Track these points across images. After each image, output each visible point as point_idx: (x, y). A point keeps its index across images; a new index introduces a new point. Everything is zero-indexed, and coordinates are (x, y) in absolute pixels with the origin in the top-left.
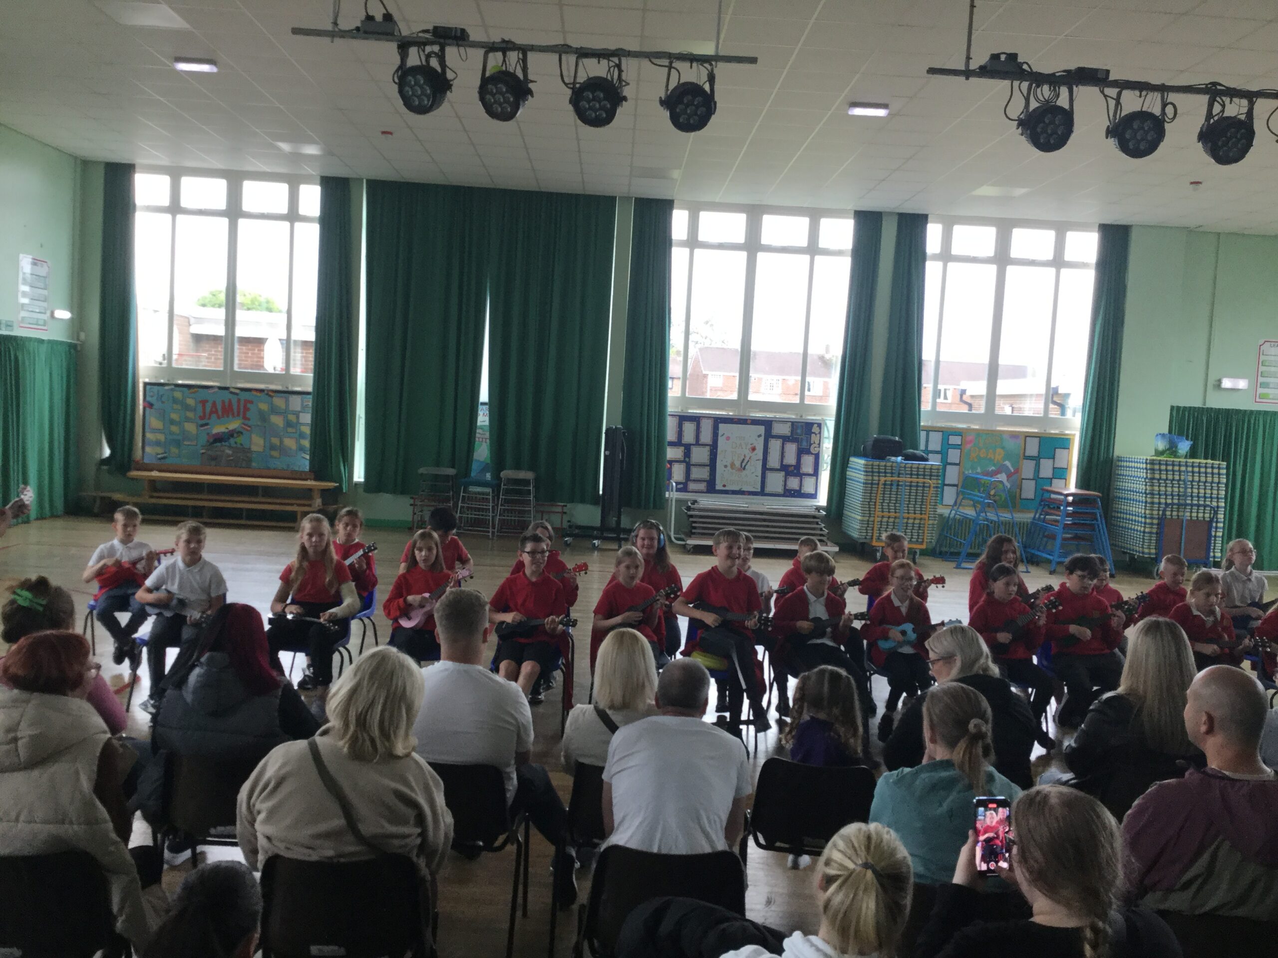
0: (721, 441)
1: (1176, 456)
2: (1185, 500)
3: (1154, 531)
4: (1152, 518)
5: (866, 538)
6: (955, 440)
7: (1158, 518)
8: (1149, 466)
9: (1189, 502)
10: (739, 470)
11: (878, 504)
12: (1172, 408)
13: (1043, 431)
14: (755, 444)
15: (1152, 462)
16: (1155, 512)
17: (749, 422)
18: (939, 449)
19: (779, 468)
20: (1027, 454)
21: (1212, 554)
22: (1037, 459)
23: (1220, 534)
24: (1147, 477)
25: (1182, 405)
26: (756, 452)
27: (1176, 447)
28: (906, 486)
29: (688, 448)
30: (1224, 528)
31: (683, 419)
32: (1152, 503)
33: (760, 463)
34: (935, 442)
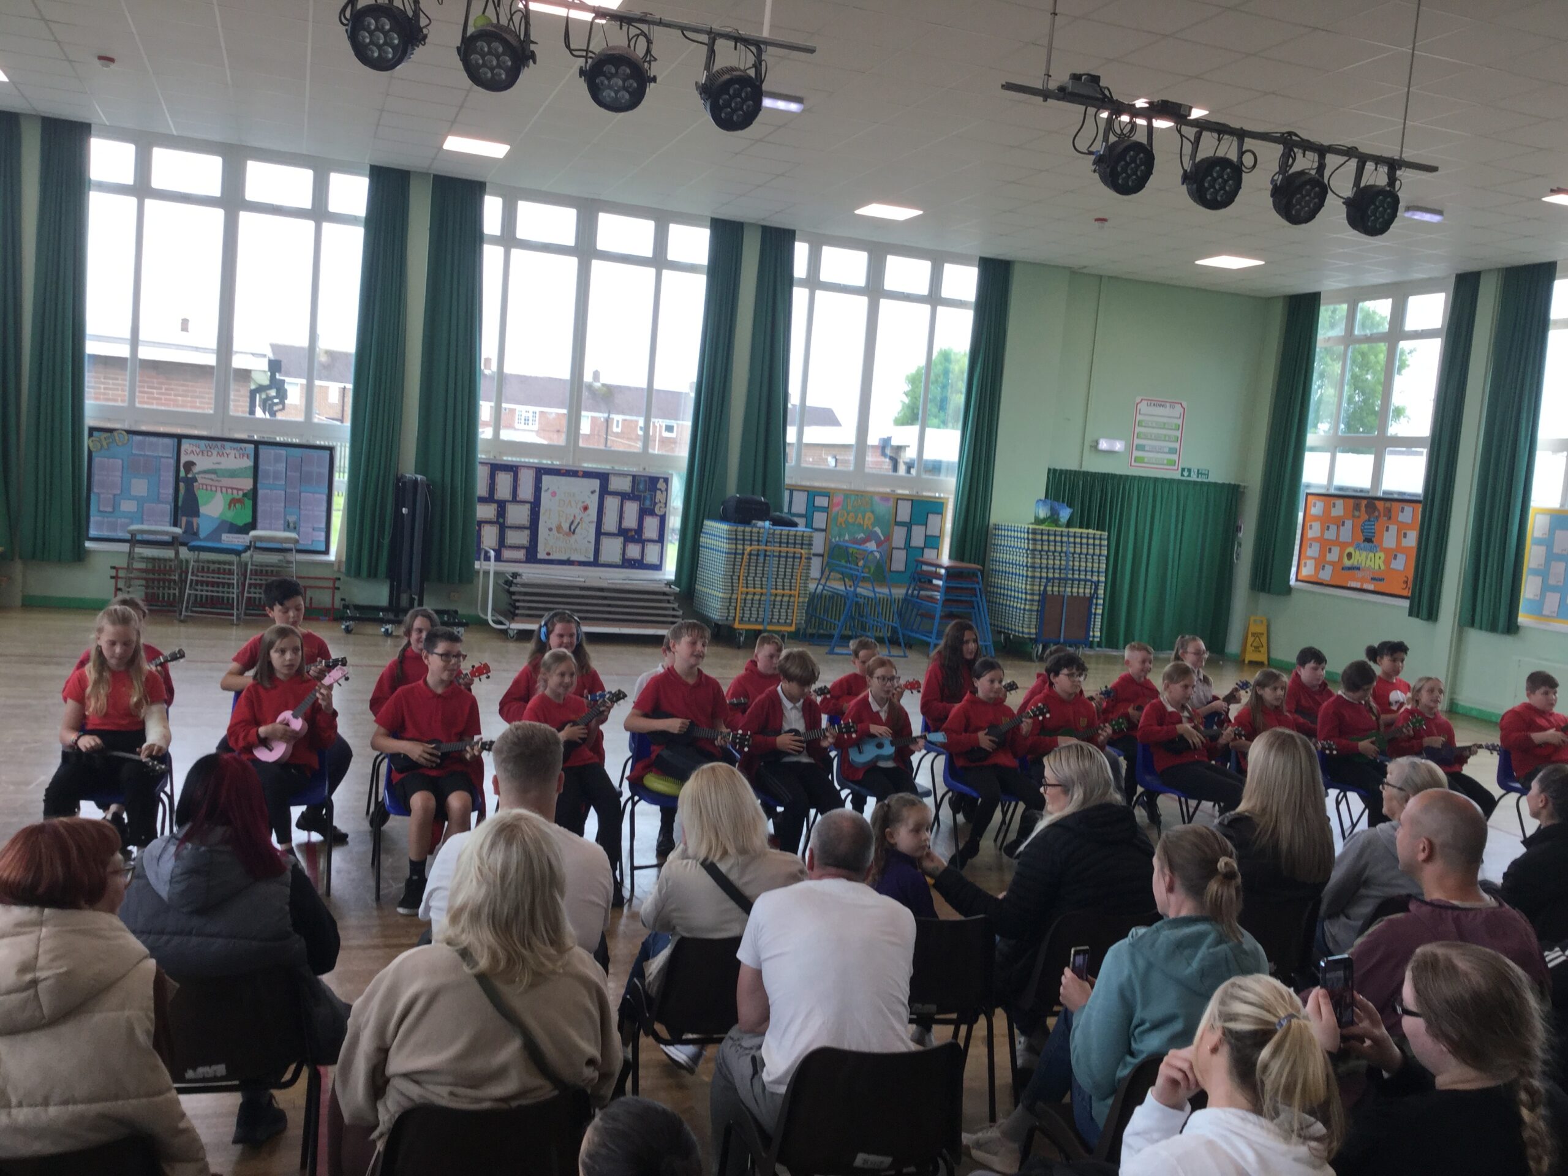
0: (545, 497)
1: (1057, 525)
2: (1067, 574)
3: (1035, 608)
4: (1032, 594)
5: (727, 619)
6: (821, 501)
7: (1039, 594)
8: (1030, 536)
9: (1070, 576)
10: (567, 534)
11: (741, 578)
12: (1049, 470)
13: (915, 493)
14: (588, 502)
15: (1034, 532)
16: (1036, 588)
17: (580, 474)
18: (804, 513)
19: (616, 532)
20: (898, 519)
21: (1091, 634)
22: (909, 526)
23: (1100, 611)
24: (1028, 549)
25: (1058, 467)
26: (588, 512)
27: (1058, 515)
28: (774, 556)
29: (502, 506)
30: (1104, 605)
31: (496, 468)
32: (1033, 577)
33: (594, 526)
34: (799, 504)
